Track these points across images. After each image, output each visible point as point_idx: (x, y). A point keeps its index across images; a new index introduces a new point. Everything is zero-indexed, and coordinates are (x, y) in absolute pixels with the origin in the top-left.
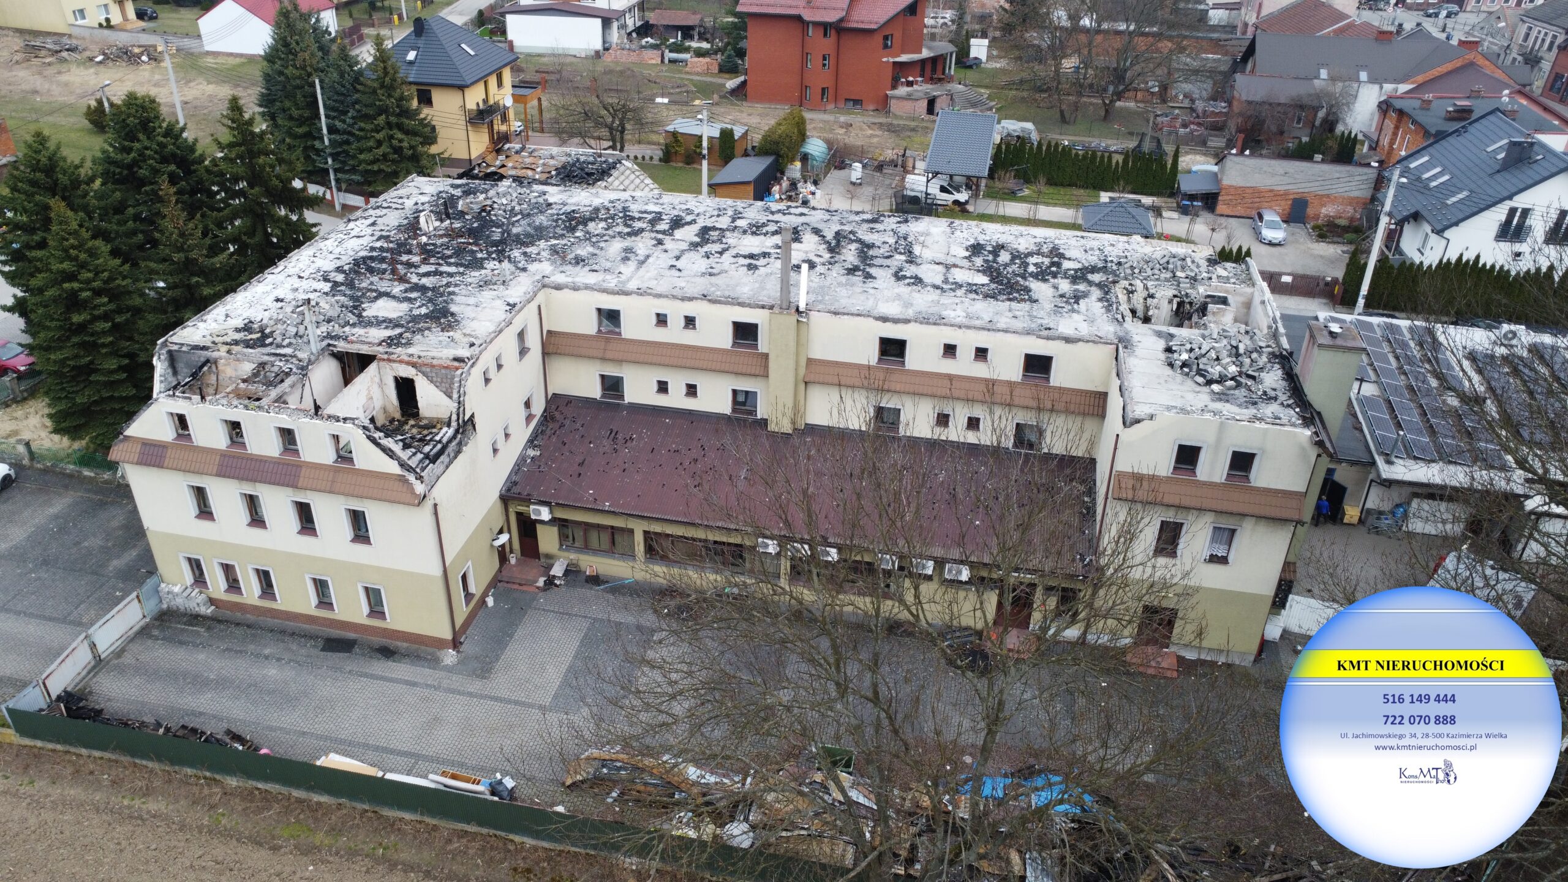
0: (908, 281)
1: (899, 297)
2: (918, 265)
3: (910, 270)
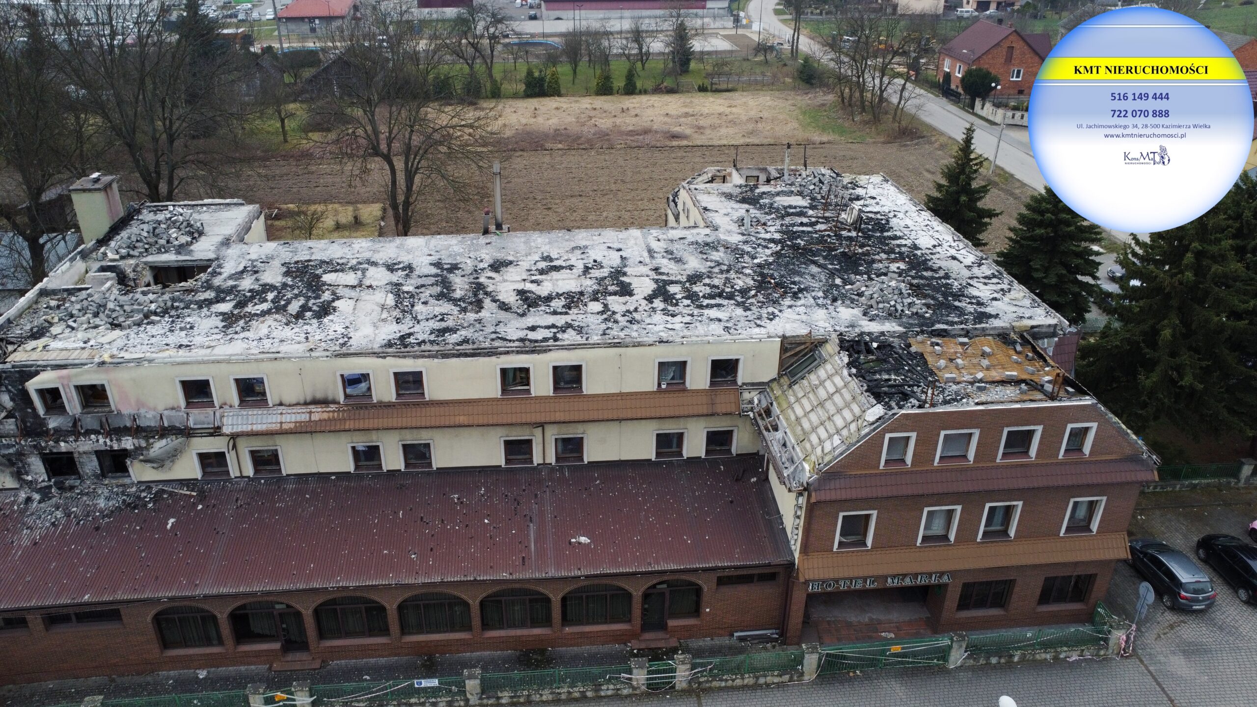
0: (401, 266)
1: (409, 252)
2: (391, 283)
3: (395, 277)
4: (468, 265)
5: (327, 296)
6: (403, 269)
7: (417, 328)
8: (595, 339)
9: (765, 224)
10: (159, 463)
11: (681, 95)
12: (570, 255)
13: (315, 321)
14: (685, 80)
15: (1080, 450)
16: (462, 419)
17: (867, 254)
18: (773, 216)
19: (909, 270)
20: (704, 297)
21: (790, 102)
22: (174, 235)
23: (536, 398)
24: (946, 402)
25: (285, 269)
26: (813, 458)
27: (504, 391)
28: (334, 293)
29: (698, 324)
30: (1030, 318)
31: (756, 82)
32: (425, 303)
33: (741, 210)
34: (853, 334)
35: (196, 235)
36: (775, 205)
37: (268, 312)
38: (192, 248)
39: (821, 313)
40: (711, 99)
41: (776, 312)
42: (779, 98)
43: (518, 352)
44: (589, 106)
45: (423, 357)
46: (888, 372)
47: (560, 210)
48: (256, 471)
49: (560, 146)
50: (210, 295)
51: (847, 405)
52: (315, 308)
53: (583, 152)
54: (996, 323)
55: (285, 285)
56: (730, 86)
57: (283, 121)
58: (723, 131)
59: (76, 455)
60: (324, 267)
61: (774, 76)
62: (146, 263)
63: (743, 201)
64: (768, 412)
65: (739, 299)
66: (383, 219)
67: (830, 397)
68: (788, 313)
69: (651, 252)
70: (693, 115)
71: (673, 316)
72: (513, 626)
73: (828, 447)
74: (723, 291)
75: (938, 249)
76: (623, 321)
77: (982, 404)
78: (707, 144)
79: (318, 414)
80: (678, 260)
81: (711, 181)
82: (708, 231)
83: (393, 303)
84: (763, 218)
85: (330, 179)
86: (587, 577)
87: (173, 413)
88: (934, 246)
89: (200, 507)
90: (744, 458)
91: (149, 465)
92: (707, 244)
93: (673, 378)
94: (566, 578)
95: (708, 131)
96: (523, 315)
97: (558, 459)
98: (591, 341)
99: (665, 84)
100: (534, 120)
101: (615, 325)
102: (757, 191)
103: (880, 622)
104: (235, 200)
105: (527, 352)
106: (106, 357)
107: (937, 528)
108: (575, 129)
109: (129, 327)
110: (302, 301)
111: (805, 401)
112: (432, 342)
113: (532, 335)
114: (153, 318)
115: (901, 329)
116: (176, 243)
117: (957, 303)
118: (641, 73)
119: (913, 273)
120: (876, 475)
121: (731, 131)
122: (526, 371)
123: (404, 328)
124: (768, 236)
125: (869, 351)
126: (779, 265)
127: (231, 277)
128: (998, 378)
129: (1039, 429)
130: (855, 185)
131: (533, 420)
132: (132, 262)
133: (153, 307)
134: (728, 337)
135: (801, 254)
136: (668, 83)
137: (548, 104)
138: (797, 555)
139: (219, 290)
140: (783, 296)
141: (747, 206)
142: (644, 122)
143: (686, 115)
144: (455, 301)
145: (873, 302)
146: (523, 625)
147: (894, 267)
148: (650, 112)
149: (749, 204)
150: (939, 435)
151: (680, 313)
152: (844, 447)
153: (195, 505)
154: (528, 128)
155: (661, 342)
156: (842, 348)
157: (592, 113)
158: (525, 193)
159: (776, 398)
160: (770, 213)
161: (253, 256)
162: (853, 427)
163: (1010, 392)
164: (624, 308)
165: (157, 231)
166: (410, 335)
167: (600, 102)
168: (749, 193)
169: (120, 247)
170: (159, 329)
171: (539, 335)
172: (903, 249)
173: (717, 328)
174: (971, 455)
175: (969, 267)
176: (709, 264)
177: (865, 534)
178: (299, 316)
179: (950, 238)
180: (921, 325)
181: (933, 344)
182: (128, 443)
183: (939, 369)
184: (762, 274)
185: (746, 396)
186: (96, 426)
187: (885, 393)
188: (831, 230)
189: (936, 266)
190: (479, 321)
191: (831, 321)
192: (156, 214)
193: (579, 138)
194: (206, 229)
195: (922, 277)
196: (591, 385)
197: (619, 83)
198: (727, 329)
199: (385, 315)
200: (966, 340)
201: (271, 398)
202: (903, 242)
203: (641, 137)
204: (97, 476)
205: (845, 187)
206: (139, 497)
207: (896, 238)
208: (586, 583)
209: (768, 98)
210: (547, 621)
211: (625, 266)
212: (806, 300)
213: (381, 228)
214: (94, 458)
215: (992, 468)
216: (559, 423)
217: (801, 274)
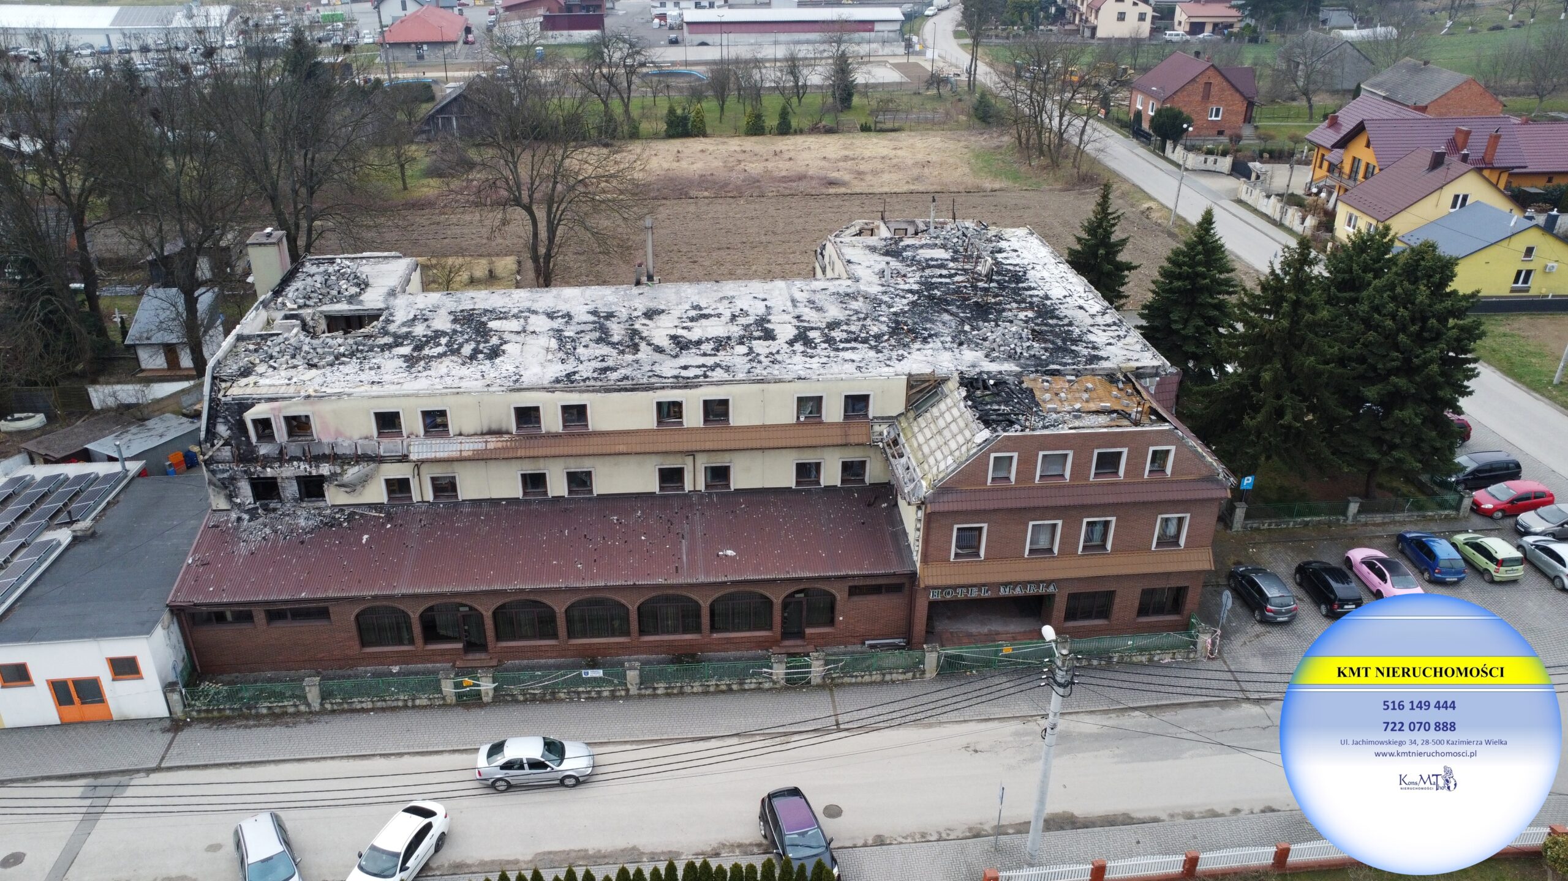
4: (624, 314)
5: (495, 341)
6: (563, 317)
7: (581, 367)
8: (741, 376)
9: (905, 276)
10: (351, 487)
11: (841, 136)
12: (718, 305)
13: (487, 362)
14: (844, 117)
15: (1163, 470)
16: (622, 448)
17: (1000, 303)
18: (914, 268)
19: (1036, 318)
20: (841, 341)
21: (962, 144)
22: (345, 286)
23: (688, 429)
24: (1045, 427)
25: (452, 317)
26: (930, 476)
27: (659, 422)
28: (501, 338)
29: (833, 364)
30: (1137, 360)
31: (926, 121)
32: (586, 346)
33: (880, 262)
34: (973, 373)
35: (363, 286)
36: (918, 258)
37: (444, 354)
38: (361, 298)
39: (947, 355)
40: (875, 140)
41: (905, 354)
42: (951, 139)
43: (672, 388)
44: (738, 148)
45: (588, 391)
46: (999, 404)
47: (707, 263)
48: (435, 497)
49: (706, 194)
50: (388, 340)
51: (961, 431)
52: (485, 351)
53: (731, 200)
54: (1105, 364)
55: (455, 332)
56: (897, 125)
57: (402, 166)
58: (886, 177)
59: (279, 480)
60: (488, 314)
61: (947, 114)
62: (321, 312)
63: (887, 253)
64: (895, 442)
65: (873, 343)
66: (518, 272)
67: (948, 425)
68: (916, 355)
69: (794, 302)
70: (853, 159)
71: (811, 357)
72: (668, 633)
73: (942, 466)
74: (859, 336)
75: (1068, 299)
76: (766, 362)
77: (1075, 428)
78: (867, 191)
79: (493, 443)
80: (819, 309)
81: (860, 234)
82: (849, 282)
83: (557, 347)
84: (903, 269)
85: (457, 230)
86: (733, 582)
87: (366, 442)
88: (1065, 297)
89: (389, 526)
90: (875, 486)
91: (343, 489)
92: (847, 295)
93: (811, 412)
94: (715, 583)
95: (869, 177)
96: (676, 356)
97: (707, 486)
98: (737, 378)
99: (824, 123)
100: (677, 164)
101: (758, 365)
102: (902, 244)
103: (998, 633)
104: (393, 254)
105: (680, 388)
106: (311, 392)
107: (1043, 543)
108: (722, 175)
109: (324, 367)
110: (473, 345)
111: (926, 431)
112: (595, 379)
113: (684, 373)
114: (344, 359)
115: (1018, 369)
116: (346, 293)
117: (1074, 348)
118: (797, 110)
119: (1039, 321)
120: (984, 490)
121: (894, 177)
122: (679, 405)
123: (570, 367)
124: (907, 287)
125: (986, 387)
126: (914, 313)
127: (404, 324)
128: (1094, 409)
129: (1125, 451)
130: (999, 238)
131: (685, 449)
132: (310, 311)
133: (342, 349)
134: (860, 374)
135: (936, 304)
136: (827, 122)
137: (694, 145)
138: (918, 565)
139: (395, 336)
140: (914, 340)
141: (889, 259)
142: (798, 167)
143: (846, 158)
144: (614, 345)
145: (995, 345)
146: (675, 631)
147: (1022, 315)
148: (806, 155)
149: (892, 256)
150: (1037, 455)
151: (818, 355)
152: (955, 465)
153: (383, 525)
154: (670, 174)
155: (799, 378)
156: (961, 384)
157: (741, 157)
158: (669, 245)
159: (903, 429)
160: (912, 265)
161: (421, 306)
162: (964, 449)
163: (1103, 419)
164: (767, 351)
165: (329, 282)
166: (574, 373)
167: (751, 143)
168: (893, 246)
169: (297, 297)
170: (351, 367)
171: (690, 373)
172: (1035, 299)
173: (850, 368)
174: (1067, 475)
175: (1093, 316)
176: (848, 312)
177: (978, 548)
178: (473, 357)
179: (1081, 289)
180: (1036, 366)
181: (1043, 381)
182: (325, 469)
183: (1044, 401)
184: (897, 322)
185: (877, 428)
186: (299, 454)
187: (993, 421)
188: (968, 281)
189: (1062, 315)
190: (637, 362)
191: (955, 362)
192: (318, 266)
193: (726, 185)
194: (371, 281)
195: (1046, 325)
196: (736, 418)
197: (772, 121)
198: (859, 368)
199: (550, 356)
200: (1073, 378)
201: (452, 428)
202: (1035, 292)
203: (795, 184)
204: (295, 500)
205: (990, 241)
206: (334, 518)
207: (1030, 288)
208: (732, 590)
209: (939, 139)
210: (697, 629)
211: (769, 314)
212: (935, 344)
213: (517, 282)
214: (295, 483)
215: (1086, 486)
216: (708, 451)
217: (933, 322)
